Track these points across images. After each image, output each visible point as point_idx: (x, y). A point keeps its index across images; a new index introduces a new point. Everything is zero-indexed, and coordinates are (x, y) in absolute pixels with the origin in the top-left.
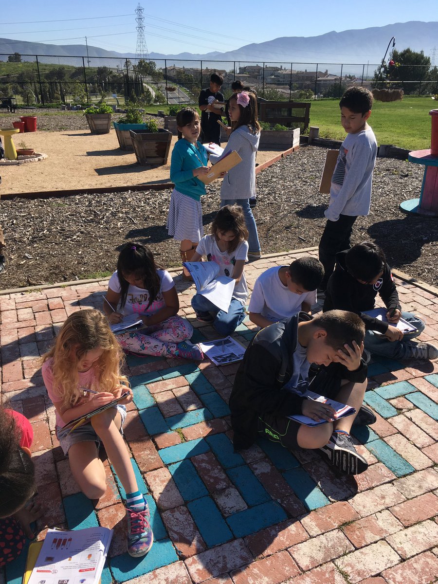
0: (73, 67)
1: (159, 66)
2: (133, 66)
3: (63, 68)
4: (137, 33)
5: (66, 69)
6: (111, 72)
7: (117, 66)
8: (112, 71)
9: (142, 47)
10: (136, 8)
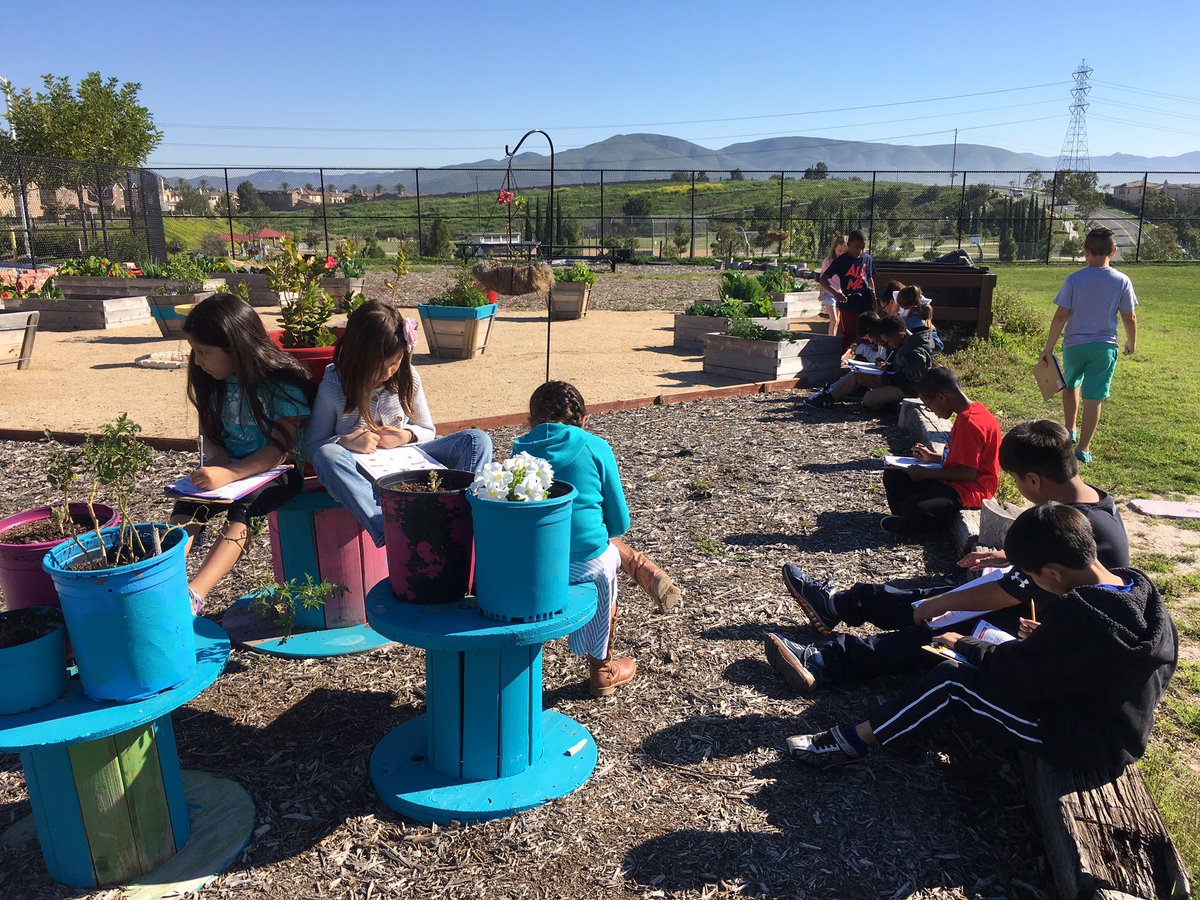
0: (920, 186)
1: (1106, 184)
2: (1045, 182)
3: (899, 189)
4: (1070, 117)
5: (903, 190)
6: (995, 195)
7: (1011, 183)
8: (997, 193)
9: (1075, 144)
10: (1075, 68)
